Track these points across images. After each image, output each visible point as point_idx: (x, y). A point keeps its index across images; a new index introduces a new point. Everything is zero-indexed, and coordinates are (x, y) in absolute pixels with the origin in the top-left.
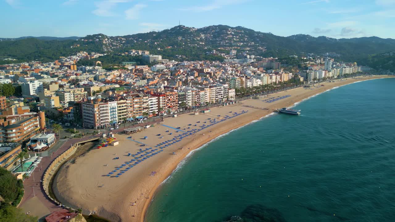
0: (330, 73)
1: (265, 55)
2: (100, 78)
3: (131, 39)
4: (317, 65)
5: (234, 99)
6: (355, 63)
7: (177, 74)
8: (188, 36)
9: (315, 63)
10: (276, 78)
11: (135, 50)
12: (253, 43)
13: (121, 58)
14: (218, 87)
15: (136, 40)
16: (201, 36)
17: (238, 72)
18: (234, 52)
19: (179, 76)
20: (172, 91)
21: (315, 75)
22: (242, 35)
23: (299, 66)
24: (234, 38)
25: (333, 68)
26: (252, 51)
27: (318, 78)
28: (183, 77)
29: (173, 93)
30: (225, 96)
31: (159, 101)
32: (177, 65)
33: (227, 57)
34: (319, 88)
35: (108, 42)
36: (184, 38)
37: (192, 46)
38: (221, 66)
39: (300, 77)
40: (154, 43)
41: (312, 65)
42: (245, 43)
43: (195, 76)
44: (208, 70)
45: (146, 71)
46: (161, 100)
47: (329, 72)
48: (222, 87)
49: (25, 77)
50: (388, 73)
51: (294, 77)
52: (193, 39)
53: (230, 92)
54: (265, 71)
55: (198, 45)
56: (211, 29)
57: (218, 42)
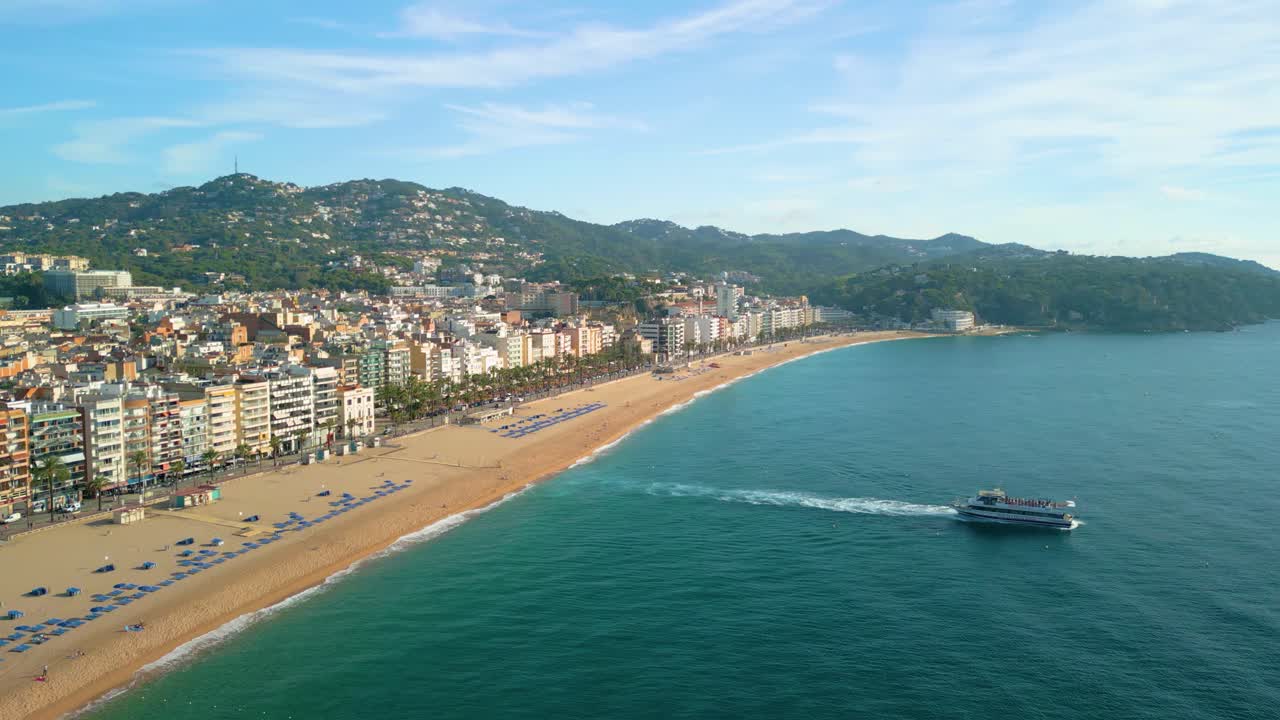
0: (737, 326)
1: (536, 275)
3: (35, 219)
4: (697, 302)
5: (372, 429)
6: (804, 298)
8: (267, 211)
9: (688, 295)
10: (558, 344)
11: (31, 253)
12: (502, 240)
14: (283, 379)
15: (55, 221)
16: (315, 212)
17: (427, 328)
18: (430, 264)
21: (690, 330)
22: (465, 213)
23: (641, 307)
24: (438, 221)
25: (742, 310)
26: (497, 263)
27: (698, 341)
30: (321, 421)
33: (403, 278)
34: (704, 375)
36: (254, 216)
37: (278, 244)
38: (369, 309)
39: (639, 338)
40: (129, 231)
41: (681, 303)
42: (474, 239)
43: (232, 342)
44: (297, 321)
47: (731, 322)
48: (307, 381)
50: (895, 325)
51: (622, 339)
52: (286, 222)
53: (350, 402)
54: (527, 324)
55: (303, 241)
56: (355, 191)
57: (380, 234)
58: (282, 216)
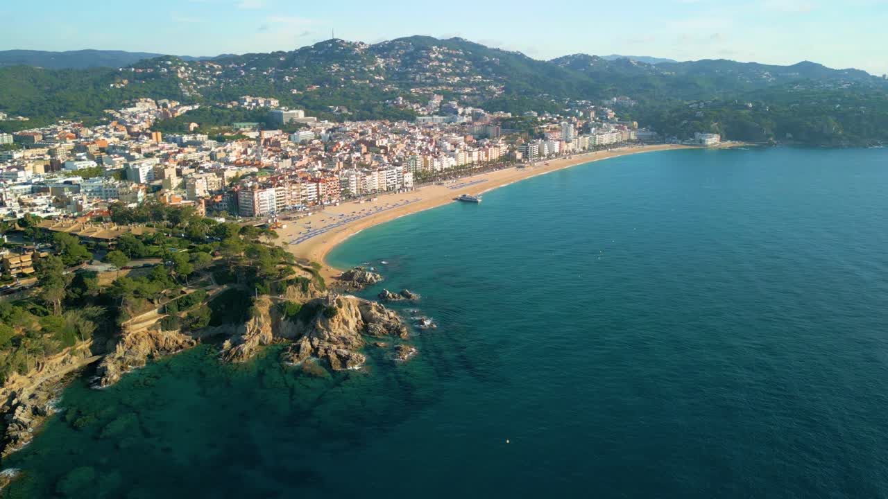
0: (571, 144)
2: (219, 156)
3: (233, 67)
5: (412, 185)
7: (334, 150)
8: (351, 63)
10: (479, 156)
11: (251, 96)
12: (480, 77)
13: (229, 114)
14: (389, 170)
15: (244, 68)
16: (376, 63)
17: (431, 145)
18: (437, 100)
19: (338, 152)
20: (332, 176)
22: (460, 60)
24: (443, 67)
26: (475, 95)
27: (547, 153)
28: (345, 154)
29: (334, 179)
30: (399, 182)
31: (318, 188)
32: (333, 130)
33: (423, 110)
35: (186, 74)
36: (344, 66)
37: (358, 84)
38: (408, 133)
39: (517, 152)
40: (284, 77)
42: (464, 78)
43: (363, 152)
44: (382, 143)
45: (284, 143)
46: (320, 187)
47: (567, 143)
48: (395, 171)
49: (112, 158)
51: (508, 152)
52: (362, 70)
53: (406, 177)
54: (475, 142)
55: (371, 82)
56: (397, 48)
57: (411, 76)
58: (358, 67)
